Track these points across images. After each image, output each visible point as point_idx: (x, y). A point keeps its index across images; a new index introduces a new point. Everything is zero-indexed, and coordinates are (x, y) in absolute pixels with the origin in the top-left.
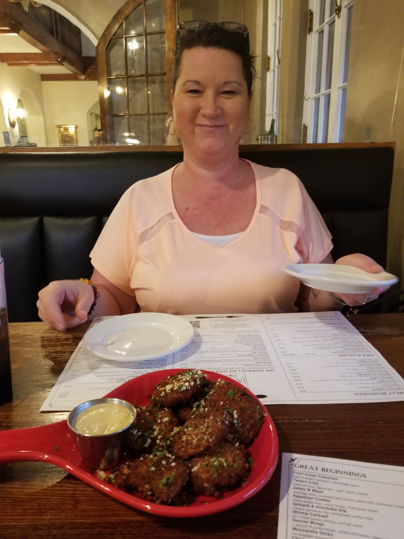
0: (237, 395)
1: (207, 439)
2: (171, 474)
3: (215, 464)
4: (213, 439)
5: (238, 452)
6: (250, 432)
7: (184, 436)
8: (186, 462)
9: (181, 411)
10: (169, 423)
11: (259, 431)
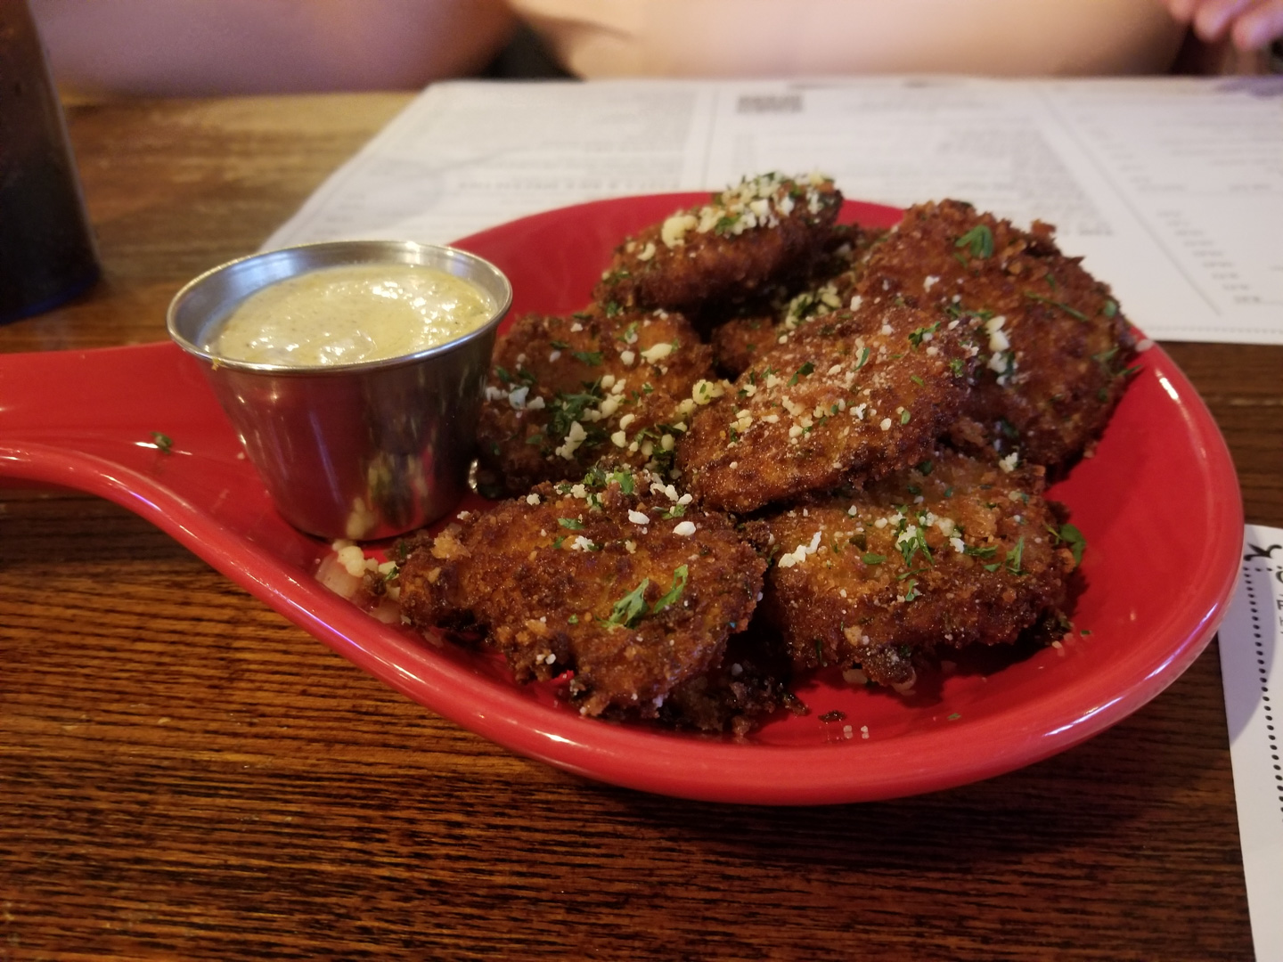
0: (1009, 252)
1: (865, 420)
2: (670, 571)
3: (905, 537)
4: (896, 419)
5: (1015, 495)
6: (1068, 418)
7: (742, 414)
8: (748, 525)
9: (729, 327)
10: (671, 366)
11: (1110, 414)
